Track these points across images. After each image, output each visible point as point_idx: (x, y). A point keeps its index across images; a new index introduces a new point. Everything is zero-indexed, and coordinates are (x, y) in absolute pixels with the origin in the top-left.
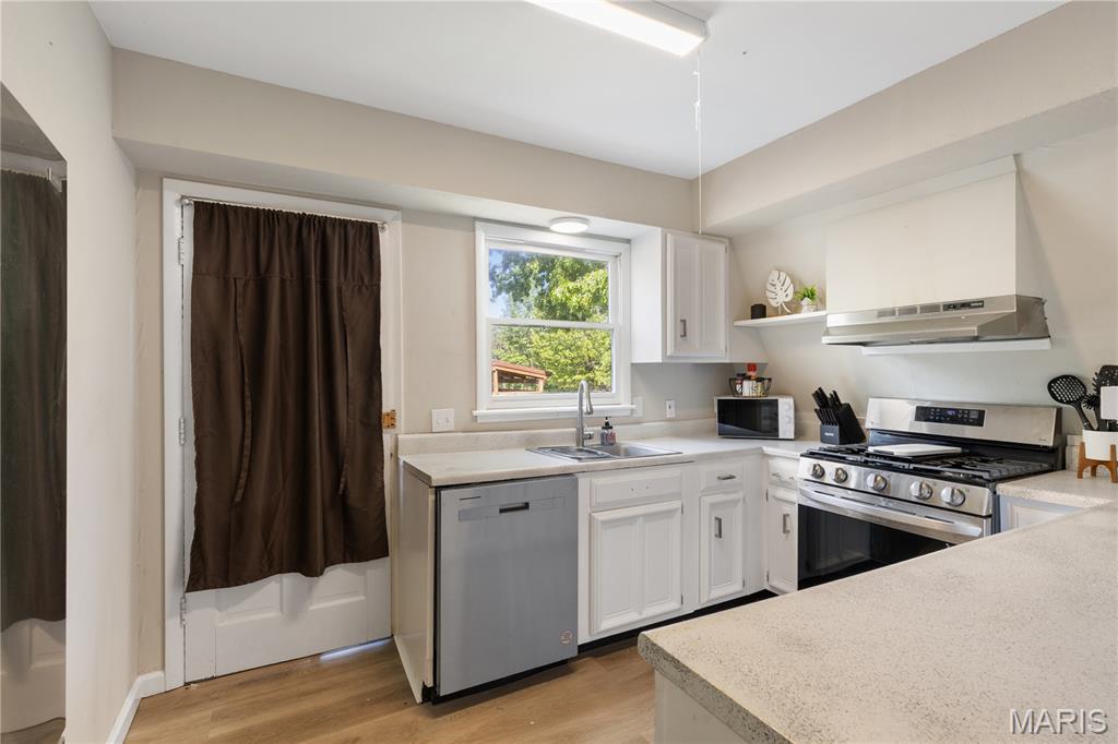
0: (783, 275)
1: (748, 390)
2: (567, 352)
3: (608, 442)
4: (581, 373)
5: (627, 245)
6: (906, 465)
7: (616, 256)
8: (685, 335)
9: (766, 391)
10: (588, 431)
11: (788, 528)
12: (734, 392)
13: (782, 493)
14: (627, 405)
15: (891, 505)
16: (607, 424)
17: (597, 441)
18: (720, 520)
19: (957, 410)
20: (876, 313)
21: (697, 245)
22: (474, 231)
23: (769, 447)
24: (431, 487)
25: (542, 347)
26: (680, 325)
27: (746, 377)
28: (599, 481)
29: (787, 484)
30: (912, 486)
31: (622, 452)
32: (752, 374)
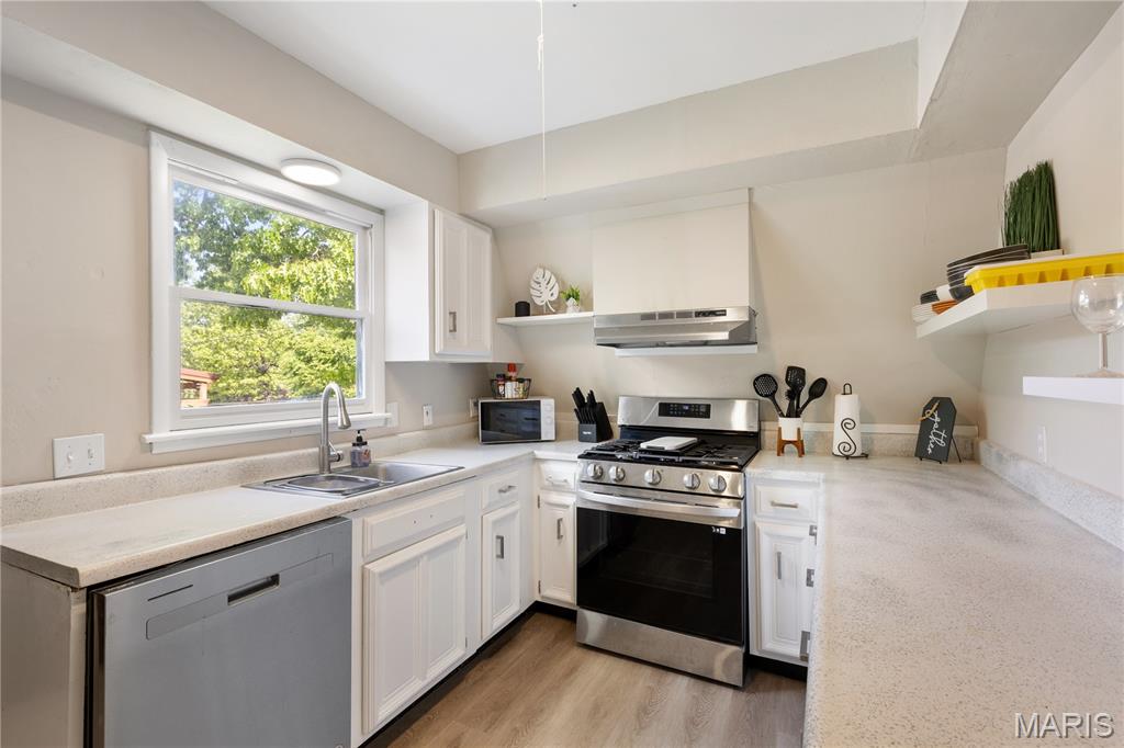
0: (548, 274)
1: (510, 391)
2: (233, 352)
3: (360, 461)
4: (251, 376)
5: (381, 217)
6: (676, 458)
7: (365, 228)
8: (455, 330)
9: (527, 392)
10: (336, 449)
11: (562, 533)
12: (496, 394)
13: (555, 498)
14: (381, 414)
15: (665, 498)
16: (359, 439)
17: (346, 463)
18: (502, 539)
19: (690, 405)
20: (639, 317)
21: (466, 229)
22: (147, 145)
23: (541, 451)
24: (74, 589)
25: (195, 344)
26: (449, 319)
27: (507, 379)
28: (374, 519)
29: (558, 487)
30: (685, 477)
31: (381, 474)
32: (512, 374)
